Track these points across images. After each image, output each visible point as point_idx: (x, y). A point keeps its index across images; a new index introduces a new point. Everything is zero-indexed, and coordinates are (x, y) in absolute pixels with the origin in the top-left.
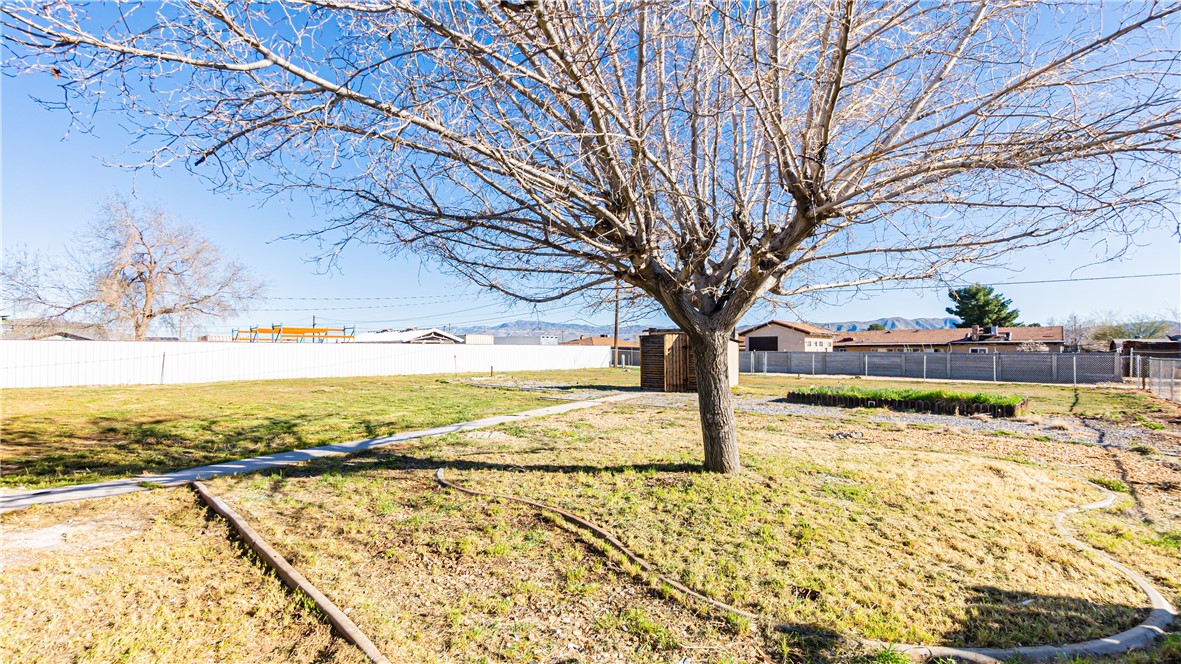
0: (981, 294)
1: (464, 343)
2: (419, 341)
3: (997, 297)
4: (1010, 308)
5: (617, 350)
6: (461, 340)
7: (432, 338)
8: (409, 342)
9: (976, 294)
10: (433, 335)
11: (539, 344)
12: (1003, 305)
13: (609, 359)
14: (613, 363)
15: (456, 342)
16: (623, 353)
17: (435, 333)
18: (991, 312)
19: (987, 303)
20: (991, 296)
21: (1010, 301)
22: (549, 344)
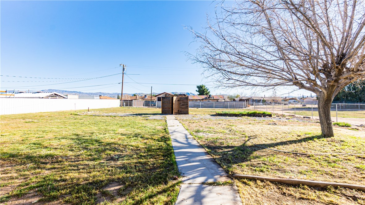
0: (203, 87)
1: (67, 98)
2: (47, 97)
3: (206, 88)
4: (209, 91)
5: (122, 101)
6: (66, 97)
7: (53, 96)
8: (43, 98)
9: (202, 87)
10: (54, 95)
11: (94, 99)
12: (207, 90)
13: (119, 104)
14: (121, 106)
15: (64, 98)
16: (124, 102)
17: (55, 94)
18: (205, 91)
19: (204, 89)
20: (205, 88)
21: (209, 89)
22: (97, 99)
